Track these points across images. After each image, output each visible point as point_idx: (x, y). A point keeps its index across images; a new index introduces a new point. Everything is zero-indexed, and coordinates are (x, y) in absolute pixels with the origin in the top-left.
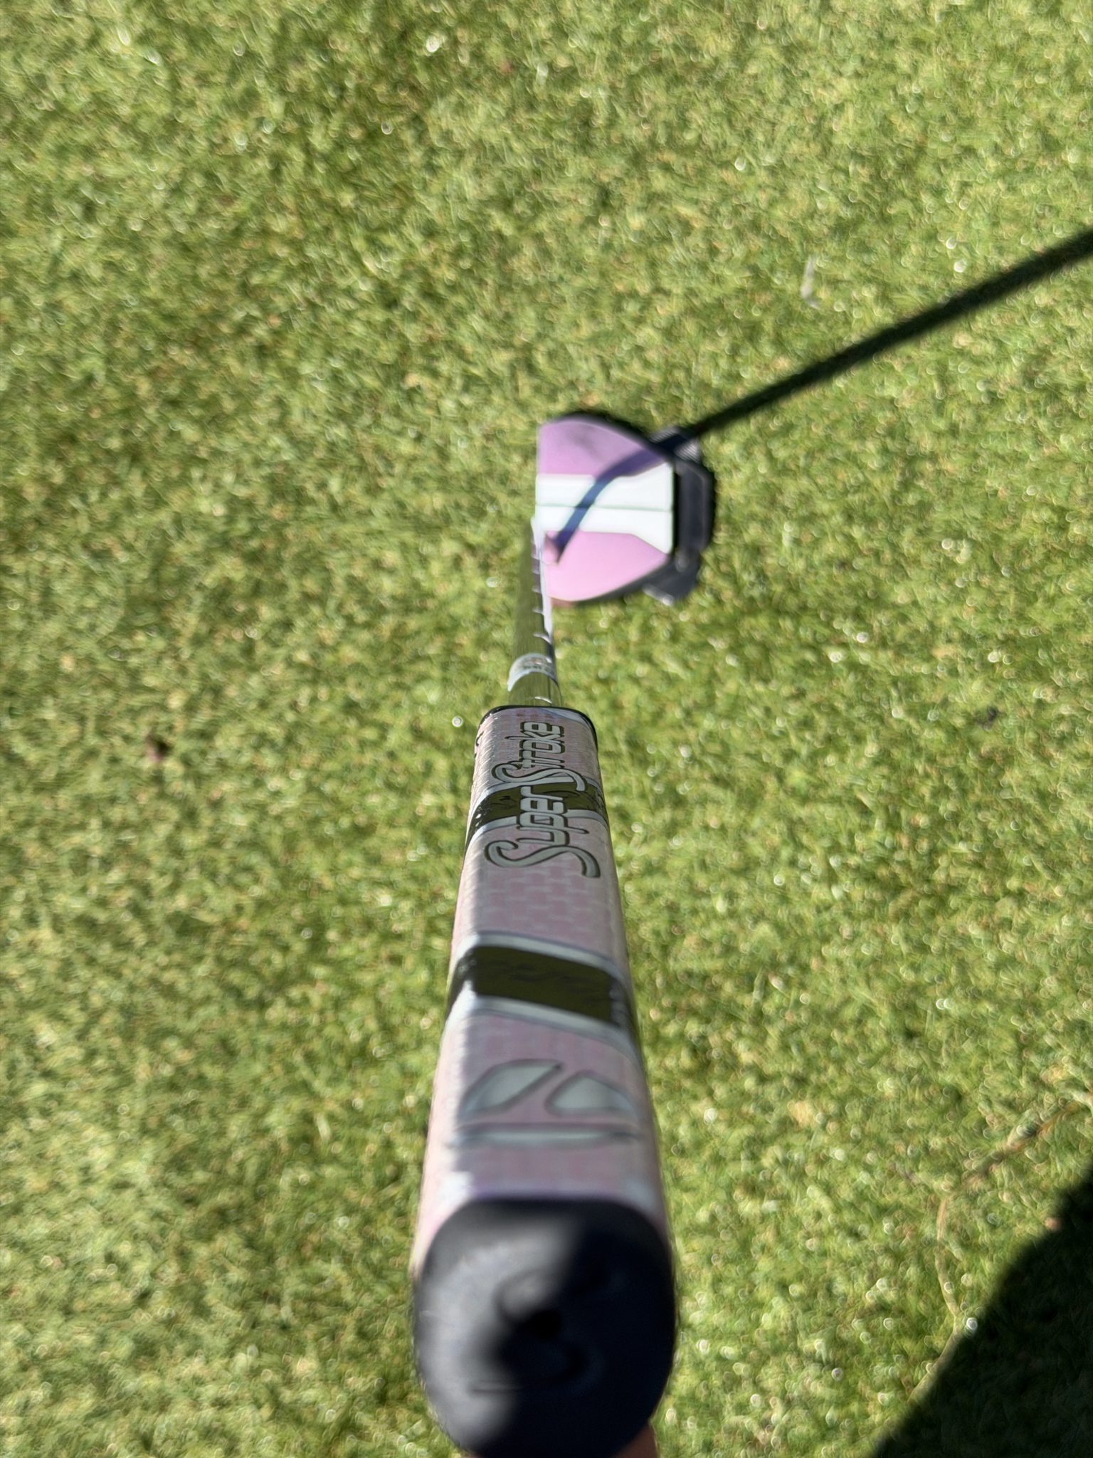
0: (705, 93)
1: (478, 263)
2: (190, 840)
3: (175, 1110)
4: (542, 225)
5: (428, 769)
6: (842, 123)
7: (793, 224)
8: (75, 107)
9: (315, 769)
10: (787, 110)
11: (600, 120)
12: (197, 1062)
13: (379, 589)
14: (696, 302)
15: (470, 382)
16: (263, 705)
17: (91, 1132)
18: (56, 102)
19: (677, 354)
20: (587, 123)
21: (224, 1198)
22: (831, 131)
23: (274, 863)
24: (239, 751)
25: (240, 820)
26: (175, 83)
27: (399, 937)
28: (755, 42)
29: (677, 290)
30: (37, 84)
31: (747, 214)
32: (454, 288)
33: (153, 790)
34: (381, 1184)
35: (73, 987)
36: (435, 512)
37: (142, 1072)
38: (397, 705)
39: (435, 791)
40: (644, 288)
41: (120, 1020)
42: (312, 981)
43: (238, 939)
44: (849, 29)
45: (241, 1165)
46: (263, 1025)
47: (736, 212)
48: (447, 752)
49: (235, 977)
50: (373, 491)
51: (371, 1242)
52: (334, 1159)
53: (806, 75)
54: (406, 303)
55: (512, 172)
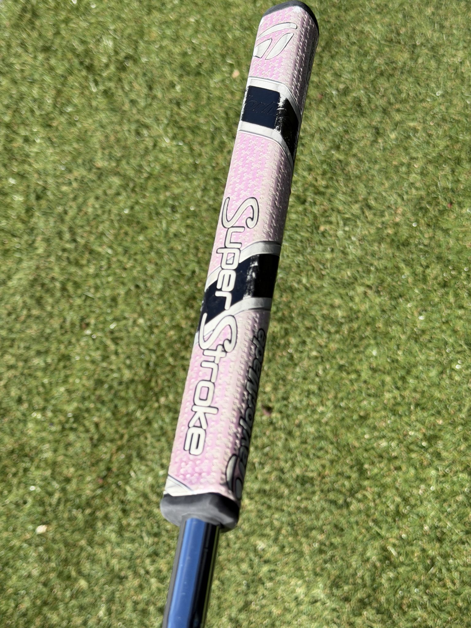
0: (404, 77)
1: (335, 174)
2: (293, 444)
3: (325, 562)
4: (355, 150)
5: (383, 383)
6: (466, 68)
7: (460, 113)
8: (156, 172)
9: (336, 397)
10: (440, 71)
11: (364, 102)
12: (328, 538)
13: (337, 316)
14: (430, 157)
15: (346, 221)
16: (305, 379)
17: (293, 582)
18: (148, 173)
19: (428, 180)
20: (359, 105)
21: (360, 595)
22: (462, 73)
23: (332, 443)
24: (301, 401)
25: (311, 429)
26: (191, 150)
27: (396, 458)
28: (417, 51)
29: (420, 155)
30: (139, 169)
31: (439, 116)
32: (327, 187)
33: (271, 428)
34: (427, 569)
35: (266, 521)
36: (349, 277)
37: (306, 549)
38: (361, 360)
39: (389, 391)
40: (405, 160)
41: (289, 528)
42: (365, 489)
43: (327, 480)
44: (455, 31)
45: (362, 578)
46: (350, 513)
47: (433, 117)
48: (389, 373)
49: (332, 496)
50: (321, 277)
51: (432, 596)
52: (402, 564)
53: (443, 55)
54: (309, 199)
55: (335, 135)
